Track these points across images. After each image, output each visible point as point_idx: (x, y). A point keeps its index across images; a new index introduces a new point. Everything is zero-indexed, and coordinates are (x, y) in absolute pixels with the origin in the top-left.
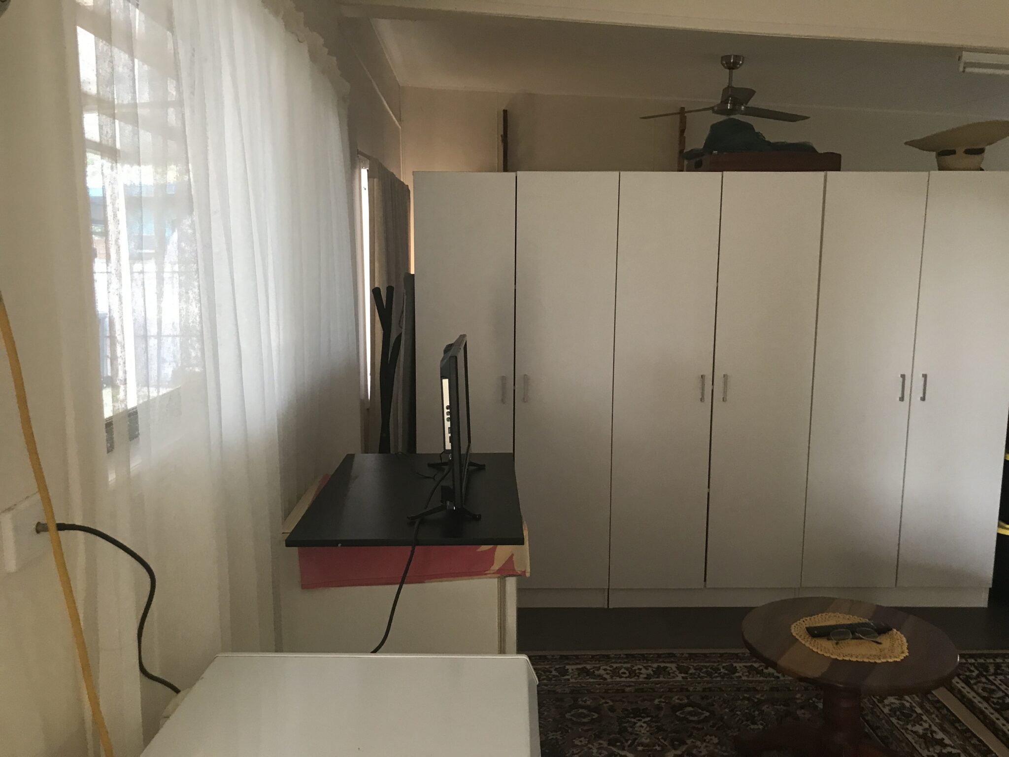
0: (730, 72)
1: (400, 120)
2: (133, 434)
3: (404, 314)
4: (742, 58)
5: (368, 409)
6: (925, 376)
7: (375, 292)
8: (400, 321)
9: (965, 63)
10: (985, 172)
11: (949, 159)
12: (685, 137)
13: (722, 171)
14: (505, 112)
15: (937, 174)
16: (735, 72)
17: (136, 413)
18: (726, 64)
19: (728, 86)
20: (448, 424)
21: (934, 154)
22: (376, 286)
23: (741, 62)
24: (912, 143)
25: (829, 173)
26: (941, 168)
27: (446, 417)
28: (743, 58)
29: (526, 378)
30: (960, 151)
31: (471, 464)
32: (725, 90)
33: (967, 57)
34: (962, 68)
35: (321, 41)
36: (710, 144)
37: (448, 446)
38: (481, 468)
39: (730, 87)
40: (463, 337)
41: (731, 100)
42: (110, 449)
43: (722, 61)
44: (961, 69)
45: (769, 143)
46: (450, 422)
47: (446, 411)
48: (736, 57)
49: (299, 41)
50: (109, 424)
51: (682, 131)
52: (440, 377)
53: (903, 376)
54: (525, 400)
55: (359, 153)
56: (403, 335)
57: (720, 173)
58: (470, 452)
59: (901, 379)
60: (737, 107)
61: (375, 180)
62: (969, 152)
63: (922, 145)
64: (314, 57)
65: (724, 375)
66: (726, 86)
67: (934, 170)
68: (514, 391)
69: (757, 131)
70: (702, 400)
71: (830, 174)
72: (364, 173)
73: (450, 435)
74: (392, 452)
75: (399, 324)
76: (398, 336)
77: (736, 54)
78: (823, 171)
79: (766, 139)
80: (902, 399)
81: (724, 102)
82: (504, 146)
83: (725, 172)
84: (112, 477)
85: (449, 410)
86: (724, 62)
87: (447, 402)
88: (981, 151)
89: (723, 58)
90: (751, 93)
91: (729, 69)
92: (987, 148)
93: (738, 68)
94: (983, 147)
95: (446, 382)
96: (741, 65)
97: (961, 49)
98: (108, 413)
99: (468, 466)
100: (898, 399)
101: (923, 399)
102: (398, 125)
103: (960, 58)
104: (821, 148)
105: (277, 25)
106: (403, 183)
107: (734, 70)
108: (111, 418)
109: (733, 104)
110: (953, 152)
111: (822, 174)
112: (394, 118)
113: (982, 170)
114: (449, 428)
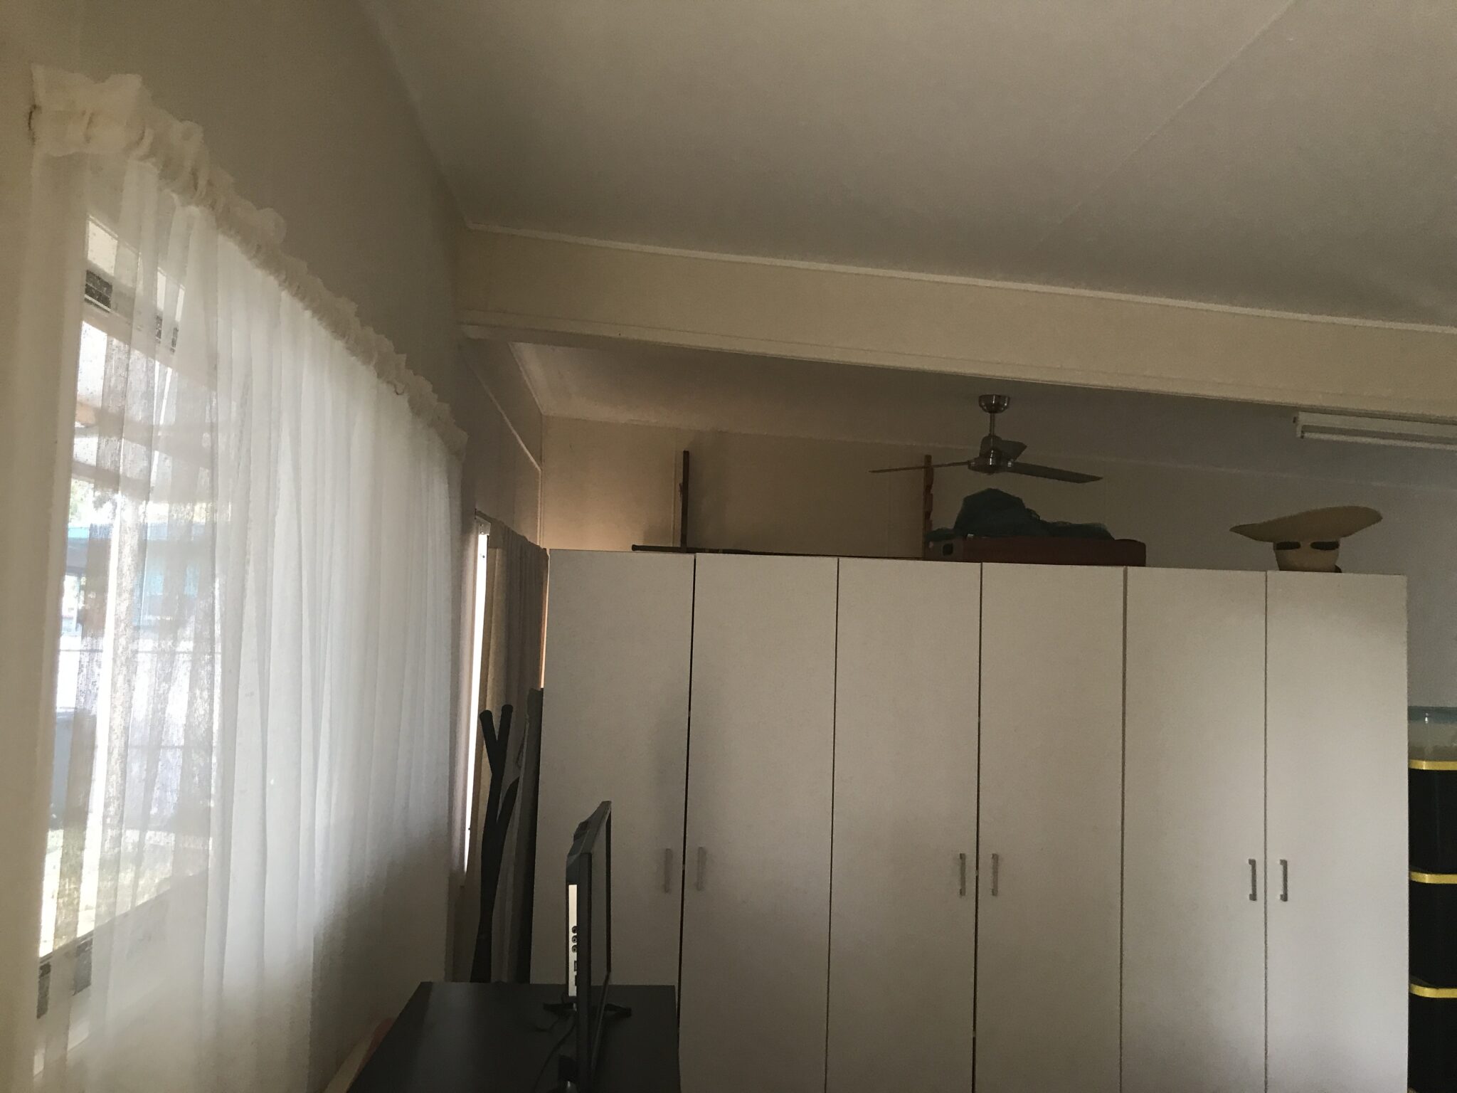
0: (991, 417)
1: (540, 460)
2: (81, 983)
3: (525, 750)
4: (1007, 399)
5: (462, 887)
6: (1284, 863)
7: (484, 717)
8: (518, 759)
9: (1304, 427)
10: (1343, 574)
11: (1291, 555)
12: (932, 495)
13: (980, 561)
14: (686, 454)
15: (1277, 576)
16: (998, 416)
17: (89, 944)
18: (986, 405)
19: (990, 434)
20: (573, 956)
21: (1271, 545)
22: (487, 709)
23: (1006, 404)
24: (1239, 530)
25: (1130, 568)
26: (1283, 567)
27: (572, 944)
28: (1009, 399)
29: (702, 852)
30: (1306, 545)
31: (609, 1007)
32: (985, 440)
33: (1304, 418)
34: (1300, 432)
35: (428, 387)
36: (964, 523)
37: (573, 991)
38: (626, 1013)
39: (992, 436)
40: (606, 805)
41: (993, 453)
42: (42, 1010)
43: (980, 401)
44: (1299, 435)
45: (1044, 523)
46: (576, 953)
47: (572, 935)
48: (999, 397)
49: (397, 394)
50: (46, 968)
51: (928, 488)
52: (565, 880)
53: (1253, 863)
54: (699, 886)
55: (477, 513)
56: (521, 781)
57: (978, 565)
58: (609, 984)
59: (1250, 867)
60: (1002, 463)
61: (497, 550)
62: (1318, 546)
63: (1252, 532)
64: (417, 408)
65: (994, 855)
66: (986, 434)
67: (1272, 568)
68: (684, 872)
69: (1027, 506)
70: (962, 892)
71: (1132, 570)
72: (483, 539)
73: (575, 973)
74: (494, 979)
75: (517, 762)
76: (514, 783)
77: (998, 394)
78: (1122, 565)
79: (1041, 519)
80: (1253, 897)
81: (985, 455)
82: (683, 497)
83: (984, 563)
84: (38, 1066)
85: (576, 934)
86: (983, 404)
87: (573, 922)
88: (1334, 546)
89: (982, 398)
90: (1021, 447)
91: (990, 412)
92: (1343, 542)
93: (1002, 411)
94: (1334, 540)
95: (573, 889)
96: (1006, 407)
97: (1297, 409)
98: (46, 947)
99: (605, 1010)
100: (1248, 897)
101: (1285, 898)
102: (537, 466)
103: (1295, 420)
104: (1118, 533)
105: (365, 375)
106: (538, 548)
107: (997, 415)
108: (49, 956)
109: (998, 458)
110: (1296, 546)
111: (1121, 569)
112: (532, 459)
113: (1338, 570)
114: (575, 962)
